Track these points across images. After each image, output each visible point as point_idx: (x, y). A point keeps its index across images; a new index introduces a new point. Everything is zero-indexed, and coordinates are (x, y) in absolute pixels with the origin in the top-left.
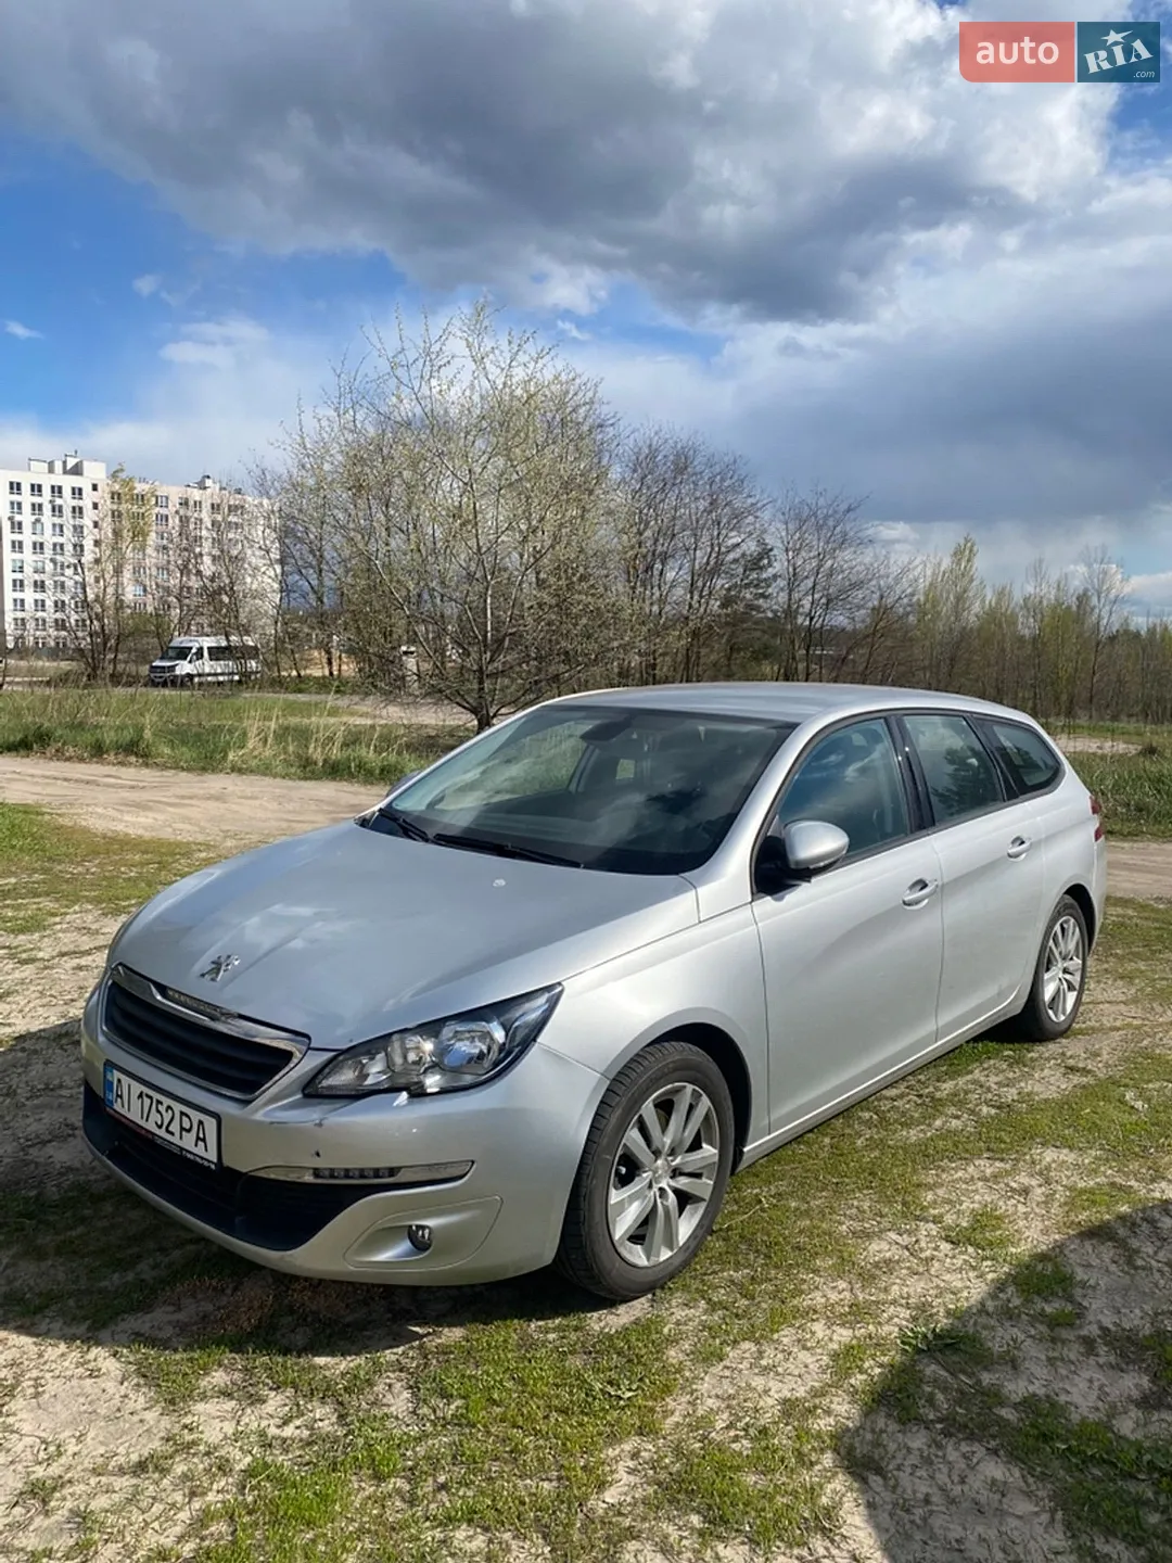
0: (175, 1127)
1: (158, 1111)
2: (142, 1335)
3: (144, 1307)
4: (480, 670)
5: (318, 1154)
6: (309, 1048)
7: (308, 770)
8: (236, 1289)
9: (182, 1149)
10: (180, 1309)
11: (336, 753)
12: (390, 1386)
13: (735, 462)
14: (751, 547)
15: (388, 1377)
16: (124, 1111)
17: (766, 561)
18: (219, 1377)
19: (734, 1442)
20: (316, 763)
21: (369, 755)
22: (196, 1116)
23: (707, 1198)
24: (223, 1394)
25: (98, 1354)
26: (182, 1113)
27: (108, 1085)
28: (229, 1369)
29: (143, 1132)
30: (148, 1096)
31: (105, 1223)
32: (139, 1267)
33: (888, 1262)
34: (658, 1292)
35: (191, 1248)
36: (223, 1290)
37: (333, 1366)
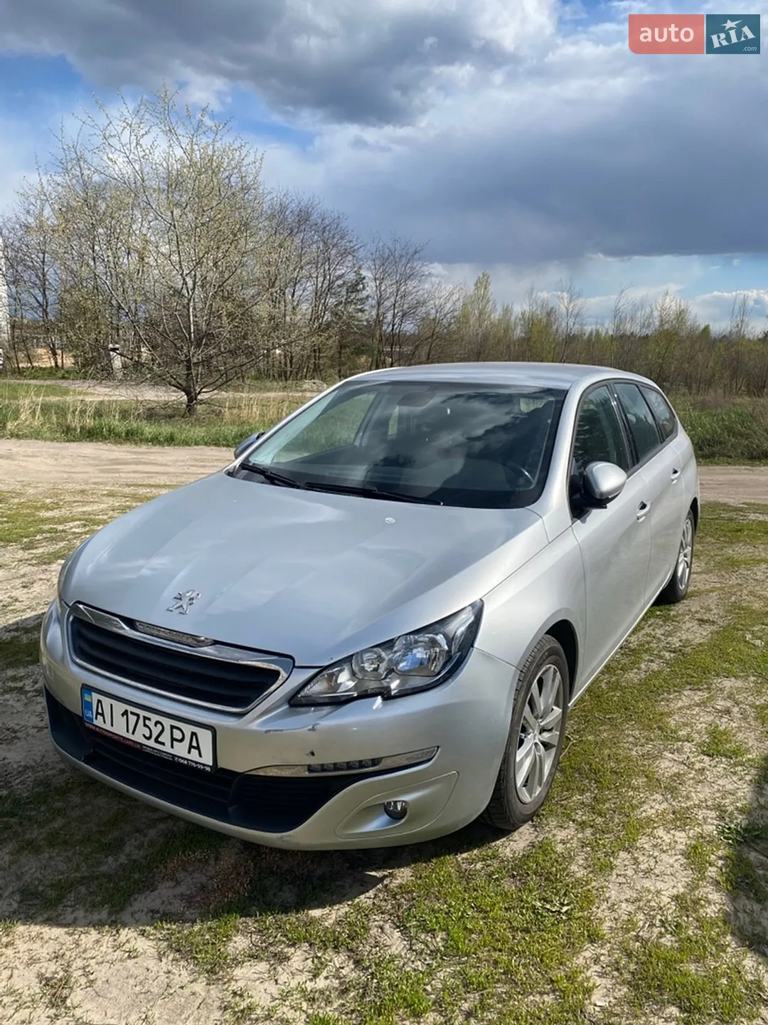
0: (165, 738)
1: (145, 725)
2: (158, 912)
3: (148, 886)
4: (189, 361)
5: (313, 754)
6: (294, 667)
7: (68, 434)
8: (217, 859)
9: (174, 756)
10: (178, 883)
11: (90, 422)
12: (381, 928)
13: (339, 217)
14: (351, 277)
15: (375, 920)
16: (107, 726)
17: (361, 286)
18: (240, 943)
19: (661, 938)
20: (75, 429)
21: (116, 423)
22: (188, 729)
23: (556, 744)
24: (252, 957)
25: (126, 934)
26: (172, 727)
27: (88, 705)
28: (246, 932)
29: (130, 743)
30: (132, 713)
31: (78, 812)
32: (127, 849)
33: (678, 775)
34: (535, 819)
35: (162, 826)
36: (207, 861)
37: (328, 916)
